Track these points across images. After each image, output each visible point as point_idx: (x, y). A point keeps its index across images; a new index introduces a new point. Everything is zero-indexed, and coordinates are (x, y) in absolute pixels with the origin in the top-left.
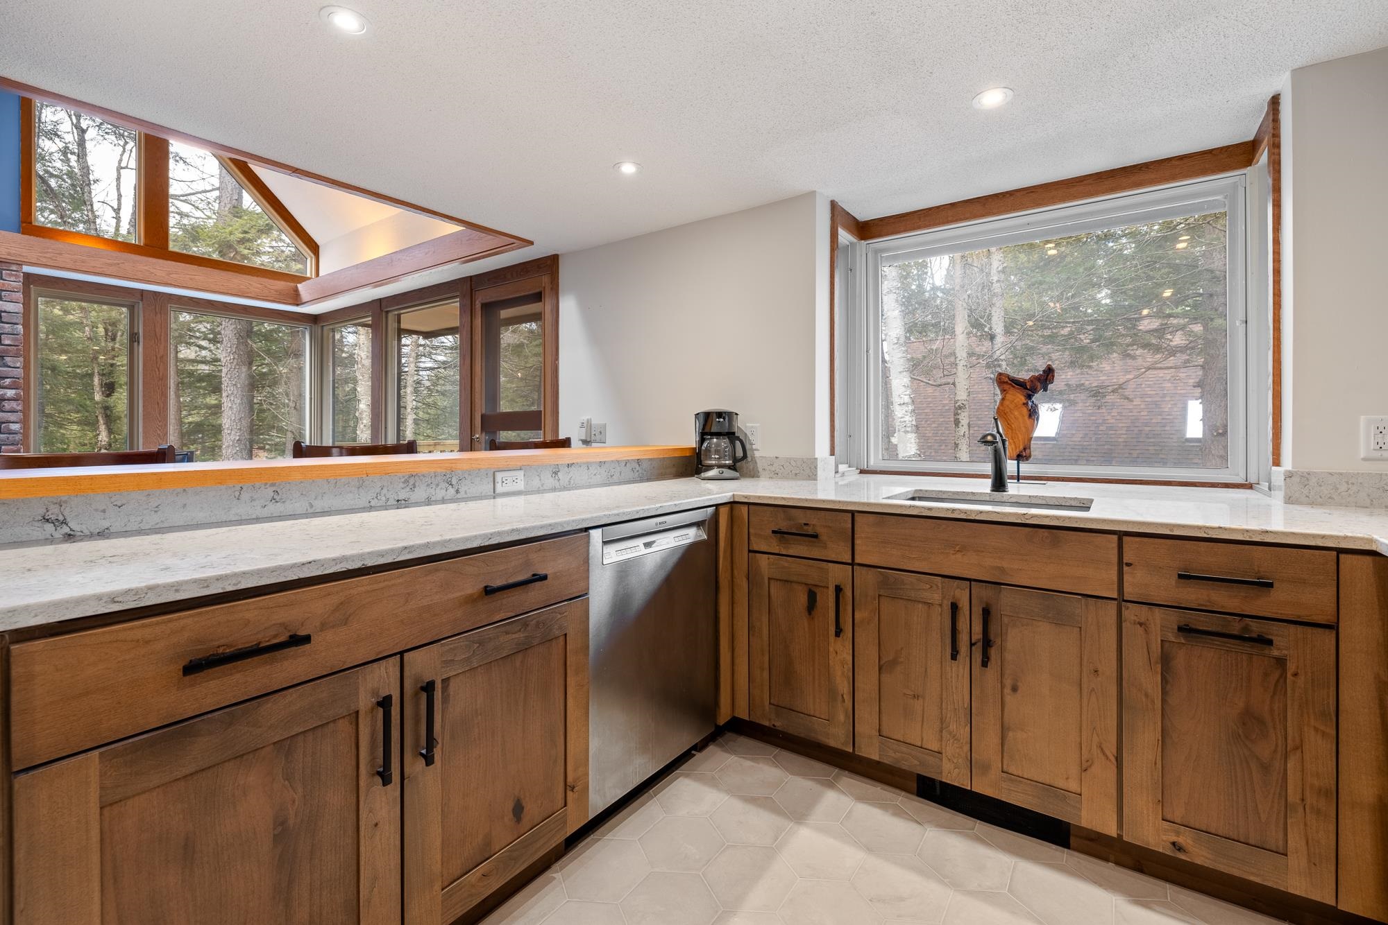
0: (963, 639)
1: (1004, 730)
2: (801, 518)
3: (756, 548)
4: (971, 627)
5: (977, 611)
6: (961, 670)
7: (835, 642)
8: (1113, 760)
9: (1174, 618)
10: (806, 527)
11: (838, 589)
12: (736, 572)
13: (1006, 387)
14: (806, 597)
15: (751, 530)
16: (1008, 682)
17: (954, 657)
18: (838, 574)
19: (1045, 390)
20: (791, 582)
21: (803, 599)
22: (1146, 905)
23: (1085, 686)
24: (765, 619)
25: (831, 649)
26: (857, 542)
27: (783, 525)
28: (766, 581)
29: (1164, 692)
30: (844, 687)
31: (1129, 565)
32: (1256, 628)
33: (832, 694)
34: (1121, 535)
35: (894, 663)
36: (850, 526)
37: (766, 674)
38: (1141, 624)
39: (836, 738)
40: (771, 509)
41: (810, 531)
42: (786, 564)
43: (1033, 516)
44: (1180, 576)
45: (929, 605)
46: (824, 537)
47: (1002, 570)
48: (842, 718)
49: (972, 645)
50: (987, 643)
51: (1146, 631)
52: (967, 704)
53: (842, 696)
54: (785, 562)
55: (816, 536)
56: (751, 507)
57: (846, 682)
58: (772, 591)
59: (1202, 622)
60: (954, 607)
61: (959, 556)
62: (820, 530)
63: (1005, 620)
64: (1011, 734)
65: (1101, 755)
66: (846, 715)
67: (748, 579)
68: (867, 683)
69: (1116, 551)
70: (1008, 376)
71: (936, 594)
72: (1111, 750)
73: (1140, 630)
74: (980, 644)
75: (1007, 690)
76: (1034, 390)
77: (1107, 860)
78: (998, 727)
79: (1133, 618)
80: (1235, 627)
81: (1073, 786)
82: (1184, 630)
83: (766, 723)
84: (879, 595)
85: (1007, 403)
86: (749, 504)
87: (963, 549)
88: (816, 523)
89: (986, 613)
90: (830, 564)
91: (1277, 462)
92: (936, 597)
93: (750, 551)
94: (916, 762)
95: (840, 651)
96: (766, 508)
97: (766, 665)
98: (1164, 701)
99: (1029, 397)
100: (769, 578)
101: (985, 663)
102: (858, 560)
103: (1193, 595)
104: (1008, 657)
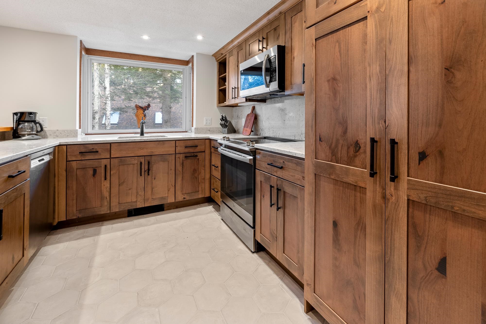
0: (143, 170)
1: (152, 189)
2: (91, 147)
3: (70, 160)
4: (145, 167)
5: (147, 163)
6: (142, 178)
7: (104, 182)
8: (174, 186)
9: (184, 155)
10: (92, 150)
11: (106, 166)
12: (60, 170)
13: (138, 108)
14: (92, 172)
15: (68, 154)
16: (153, 178)
17: (141, 175)
18: (105, 162)
19: (148, 110)
20: (86, 168)
21: (91, 172)
22: (180, 212)
23: (169, 173)
24: (74, 183)
25: (102, 185)
26: (112, 151)
27: (83, 150)
28: (75, 170)
29: (182, 170)
30: (106, 194)
31: (177, 146)
32: (195, 154)
33: (102, 198)
34: (176, 141)
35: (124, 182)
36: (109, 147)
37: (75, 201)
38: (179, 158)
39: (104, 210)
40: (78, 145)
41: (94, 150)
42: (84, 163)
43: (159, 139)
44: (185, 147)
45: (134, 164)
46: (100, 152)
47: (152, 152)
48: (106, 204)
49: (145, 171)
50: (149, 170)
51: (180, 159)
52: (144, 186)
53: (106, 197)
54: (84, 162)
55: (97, 152)
56: (68, 146)
57: (107, 193)
58: (78, 173)
59: (188, 155)
60: (141, 163)
61: (142, 150)
62: (98, 150)
63: (153, 163)
64: (154, 189)
65: (172, 186)
66: (108, 202)
67: (66, 171)
68: (115, 190)
69: (175, 144)
70: (139, 106)
71: (136, 161)
72: (174, 184)
73: (179, 159)
74: (147, 171)
75: (153, 179)
76: (145, 110)
77: (171, 209)
78: (151, 188)
79: (178, 157)
80: (193, 155)
81: (167, 195)
82: (186, 157)
83: (75, 217)
84: (119, 165)
85: (138, 113)
86: (66, 145)
87: (143, 149)
88: (96, 148)
89: (149, 163)
90: (102, 160)
91: (192, 126)
92: (136, 162)
93: (67, 161)
94: (130, 206)
95: (106, 184)
96: (75, 146)
97: (75, 198)
98: (182, 172)
99: (144, 111)
100: (76, 169)
101: (148, 175)
102: (112, 157)
103: (187, 150)
104: (153, 172)
